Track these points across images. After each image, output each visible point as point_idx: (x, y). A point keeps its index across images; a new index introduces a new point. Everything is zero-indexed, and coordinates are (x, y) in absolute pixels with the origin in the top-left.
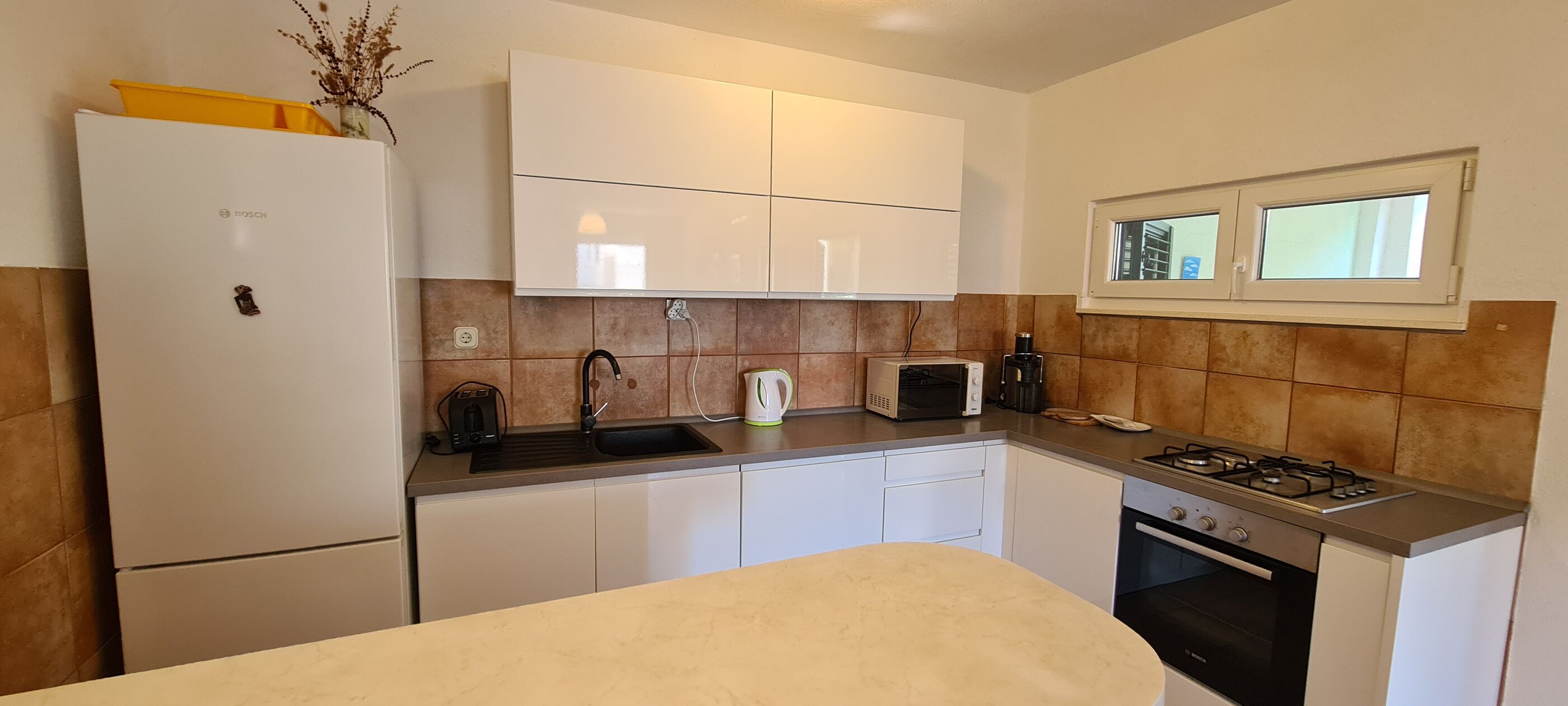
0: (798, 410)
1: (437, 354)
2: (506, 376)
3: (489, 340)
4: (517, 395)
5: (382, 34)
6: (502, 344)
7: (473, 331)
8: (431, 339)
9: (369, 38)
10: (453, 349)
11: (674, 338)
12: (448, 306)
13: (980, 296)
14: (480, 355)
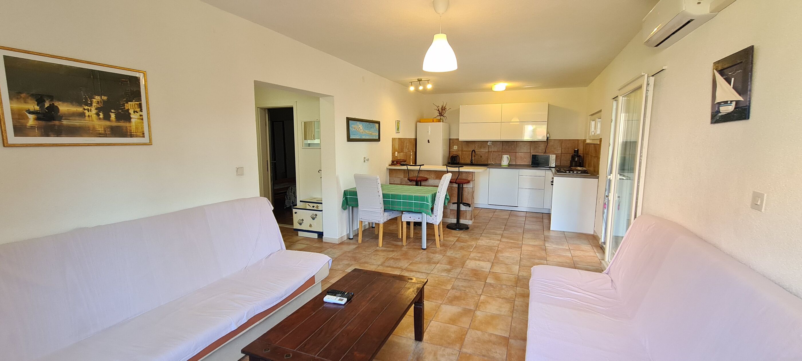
0: (516, 164)
1: (451, 150)
2: (461, 154)
3: (459, 148)
4: (462, 157)
5: (445, 107)
6: (460, 149)
7: (456, 147)
8: (451, 148)
9: (443, 108)
10: (454, 149)
11: (490, 148)
12: (453, 142)
13: (570, 140)
14: (457, 150)
